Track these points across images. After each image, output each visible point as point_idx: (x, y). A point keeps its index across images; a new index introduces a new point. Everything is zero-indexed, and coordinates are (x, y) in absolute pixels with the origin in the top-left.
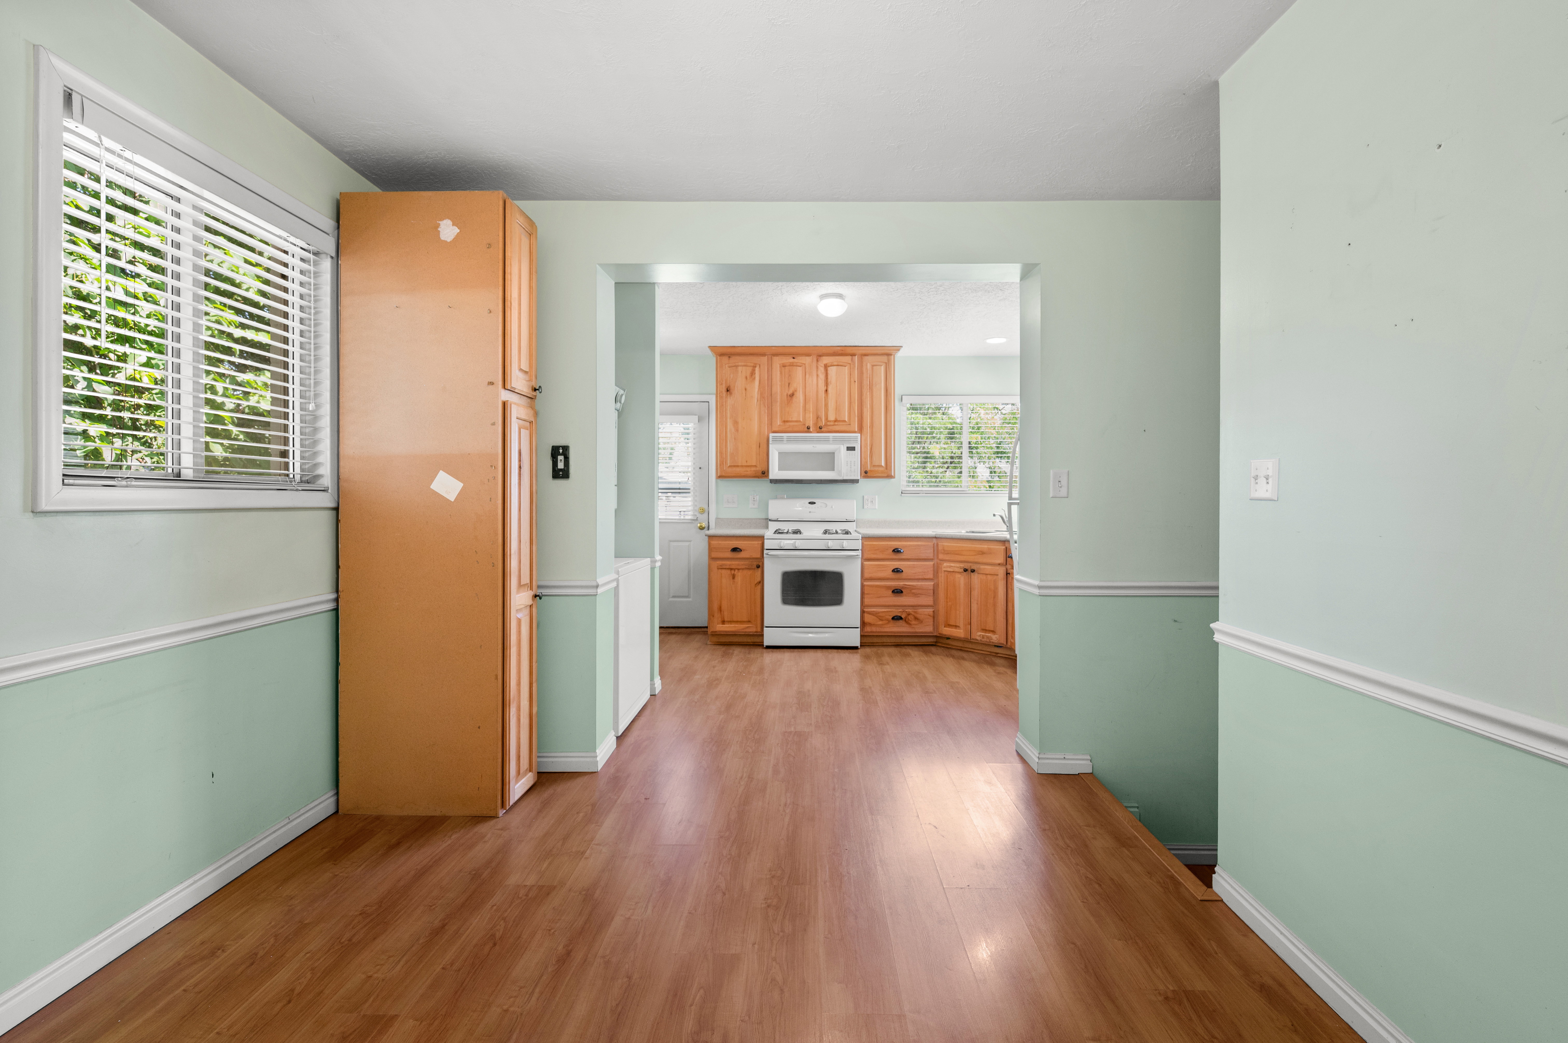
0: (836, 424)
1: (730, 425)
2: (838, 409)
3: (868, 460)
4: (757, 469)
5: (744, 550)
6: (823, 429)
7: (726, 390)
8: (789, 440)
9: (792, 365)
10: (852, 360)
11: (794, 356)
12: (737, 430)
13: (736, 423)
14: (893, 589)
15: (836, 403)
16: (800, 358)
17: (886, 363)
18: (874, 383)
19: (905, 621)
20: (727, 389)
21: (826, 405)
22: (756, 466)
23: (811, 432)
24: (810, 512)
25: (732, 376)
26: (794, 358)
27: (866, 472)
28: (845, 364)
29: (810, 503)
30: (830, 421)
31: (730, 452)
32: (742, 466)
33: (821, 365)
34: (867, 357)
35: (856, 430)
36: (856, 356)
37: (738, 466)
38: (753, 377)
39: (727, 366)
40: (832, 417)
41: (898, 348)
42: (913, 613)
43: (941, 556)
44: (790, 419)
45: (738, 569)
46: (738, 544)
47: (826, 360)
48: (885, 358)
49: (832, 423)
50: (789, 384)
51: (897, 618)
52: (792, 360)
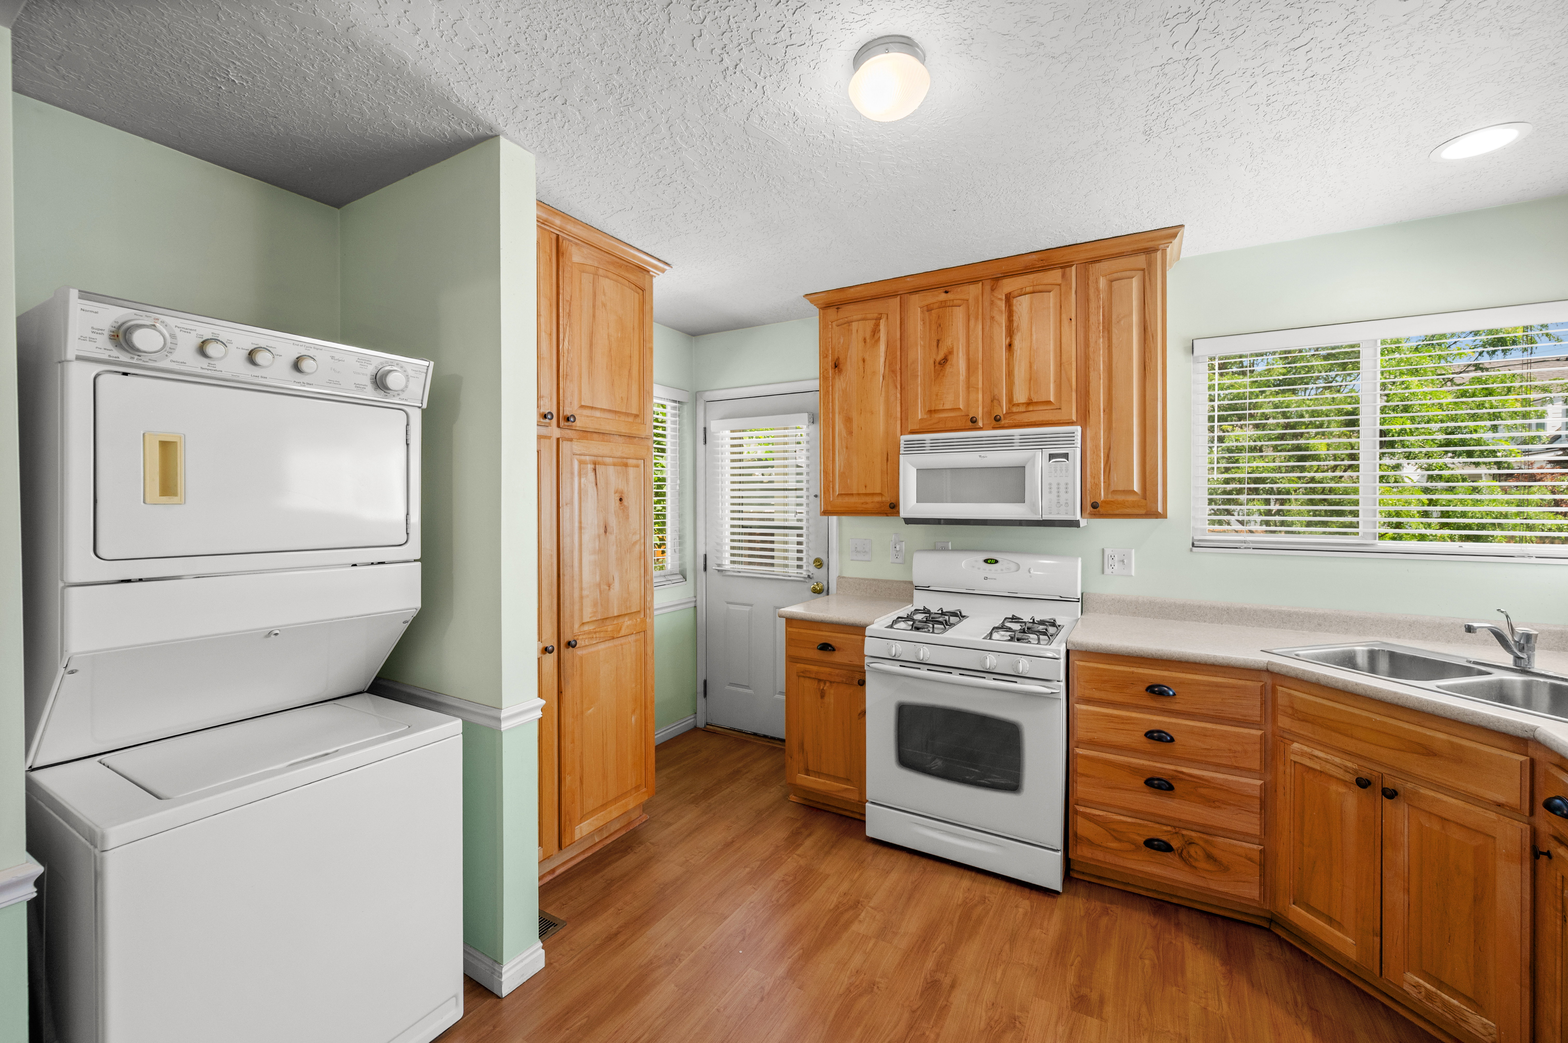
0: (1031, 408)
1: (839, 425)
2: (1032, 379)
3: (1099, 478)
4: (884, 499)
5: (839, 649)
6: (1003, 422)
7: (833, 366)
8: (936, 447)
9: (943, 305)
10: (1063, 276)
11: (947, 289)
12: (850, 433)
13: (848, 420)
14: (1149, 776)
15: (1031, 367)
16: (959, 290)
17: (1143, 270)
18: (1114, 317)
19: (1181, 855)
20: (835, 364)
21: (1010, 374)
22: (881, 494)
23: (980, 429)
24: (986, 578)
25: (842, 341)
26: (946, 292)
27: (1095, 506)
28: (1049, 287)
29: (986, 561)
30: (1018, 405)
31: (839, 471)
32: (859, 494)
33: (1000, 297)
34: (1097, 265)
35: (1074, 418)
36: (1074, 268)
37: (852, 494)
38: (876, 337)
39: (834, 324)
40: (1020, 396)
41: (1172, 233)
42: (1201, 843)
43: (1284, 722)
44: (941, 407)
45: (831, 682)
46: (830, 636)
47: (1009, 285)
48: (1140, 261)
49: (1022, 409)
50: (938, 341)
51: (1156, 845)
52: (943, 297)
